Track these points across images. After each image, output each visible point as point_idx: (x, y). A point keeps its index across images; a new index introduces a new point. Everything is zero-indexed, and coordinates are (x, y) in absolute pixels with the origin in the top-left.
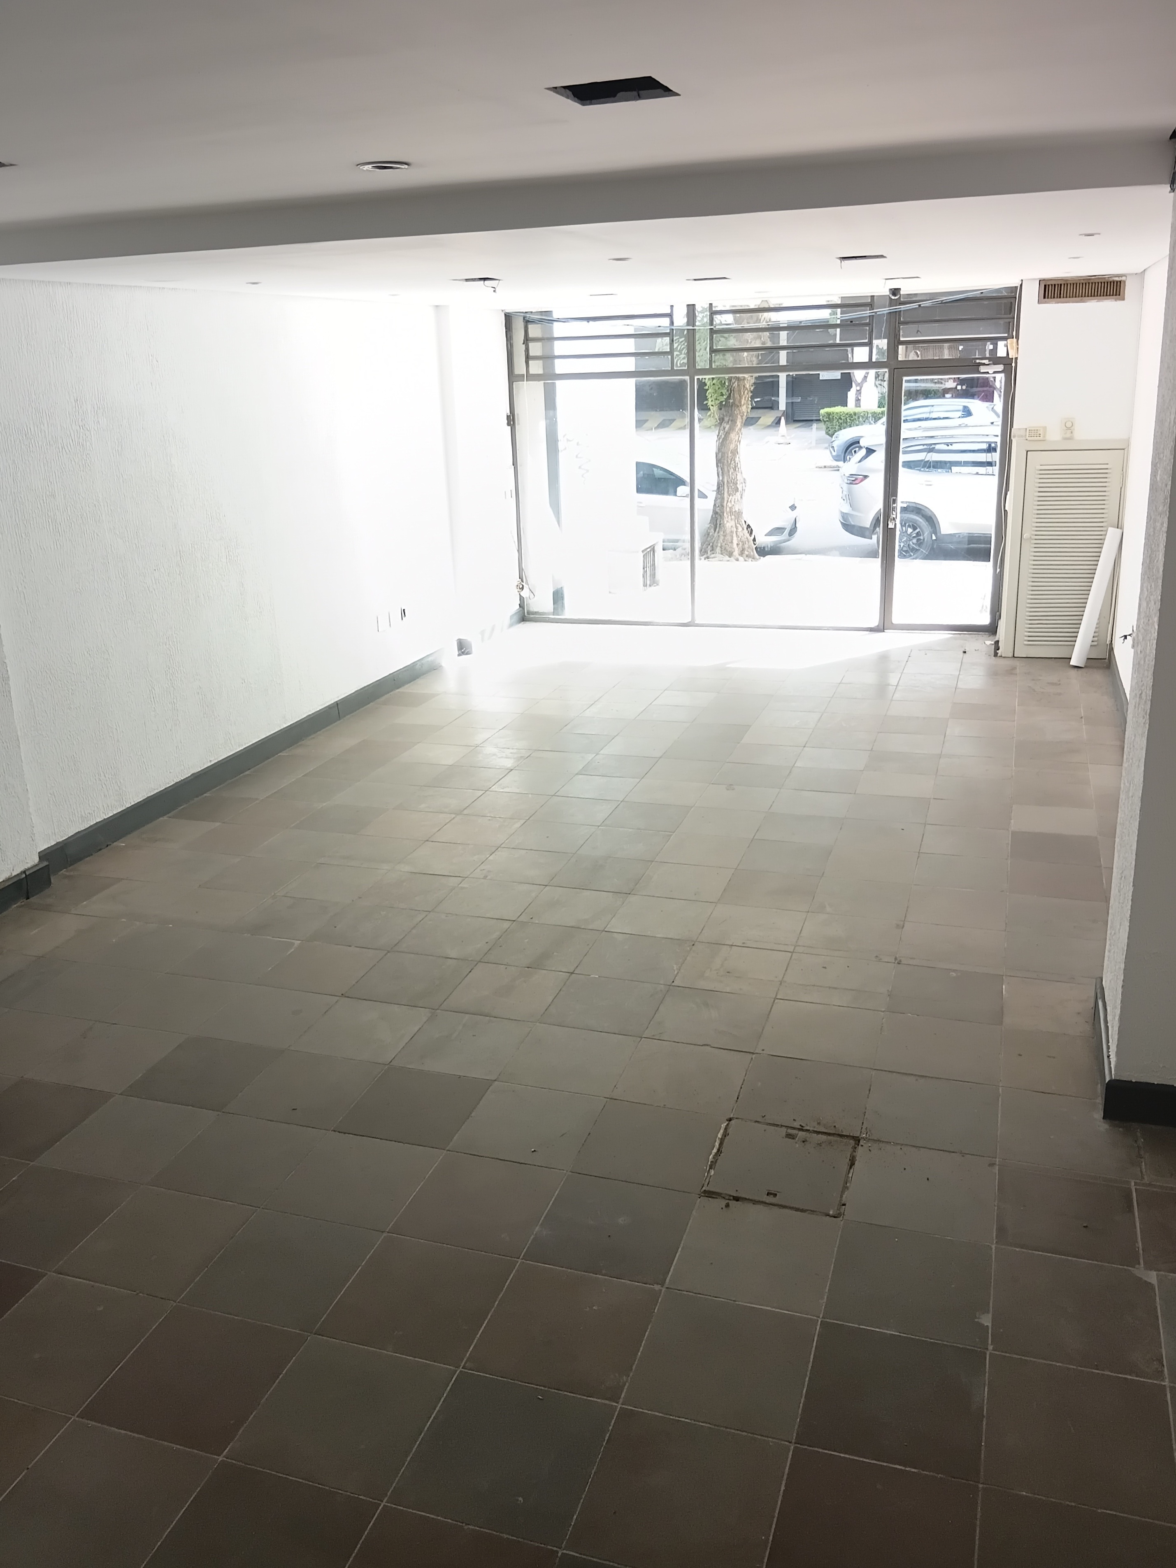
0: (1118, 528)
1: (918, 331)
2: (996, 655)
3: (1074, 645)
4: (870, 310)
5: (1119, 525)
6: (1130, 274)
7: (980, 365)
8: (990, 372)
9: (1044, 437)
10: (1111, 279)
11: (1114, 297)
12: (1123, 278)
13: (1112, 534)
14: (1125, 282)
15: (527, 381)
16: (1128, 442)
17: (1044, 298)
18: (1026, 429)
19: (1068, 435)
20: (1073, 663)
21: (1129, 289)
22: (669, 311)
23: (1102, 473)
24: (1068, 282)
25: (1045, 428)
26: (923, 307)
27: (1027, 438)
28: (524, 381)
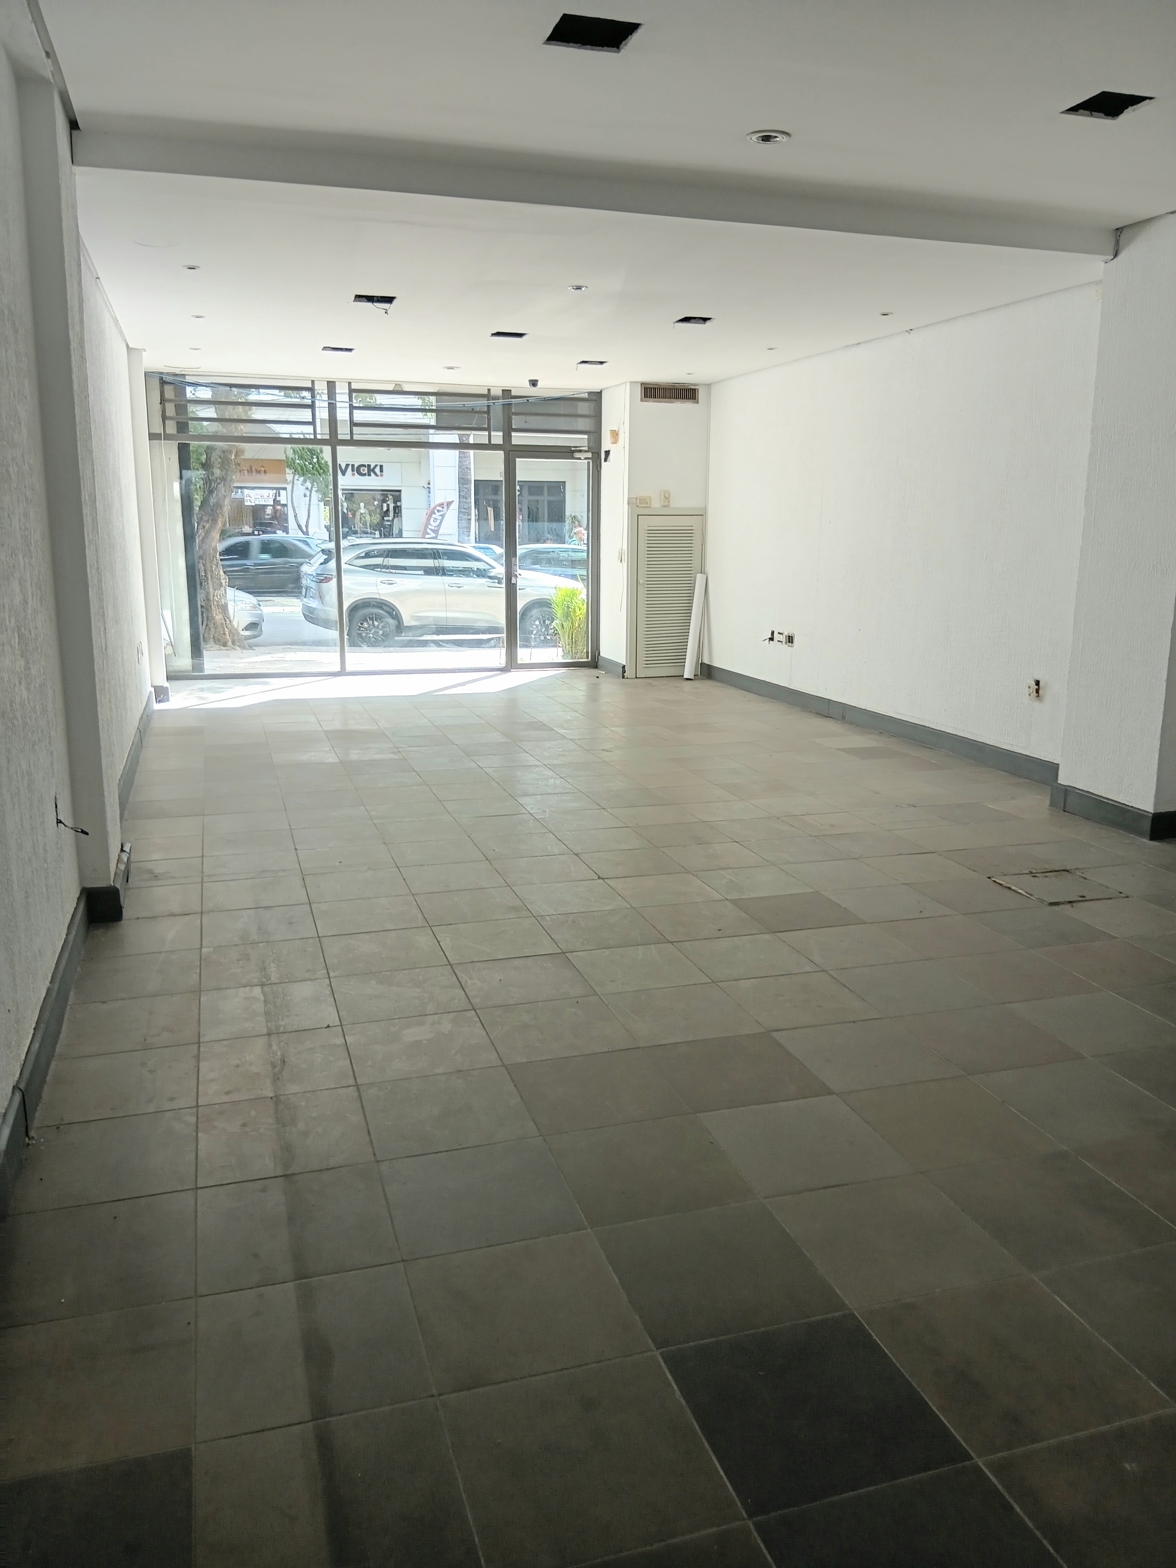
0: (701, 573)
1: (526, 421)
2: (623, 677)
3: (684, 665)
4: (487, 400)
5: (702, 571)
6: (701, 384)
7: (574, 452)
8: (582, 458)
9: (650, 504)
10: (689, 387)
11: (692, 400)
12: (697, 387)
13: (700, 579)
14: (698, 390)
15: (164, 440)
16: (705, 509)
17: (645, 397)
18: (637, 498)
19: (667, 504)
20: (685, 677)
21: (701, 395)
22: (310, 385)
23: (688, 532)
24: (660, 387)
25: (650, 498)
26: (531, 402)
27: (638, 505)
28: (161, 440)
